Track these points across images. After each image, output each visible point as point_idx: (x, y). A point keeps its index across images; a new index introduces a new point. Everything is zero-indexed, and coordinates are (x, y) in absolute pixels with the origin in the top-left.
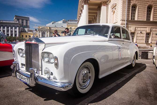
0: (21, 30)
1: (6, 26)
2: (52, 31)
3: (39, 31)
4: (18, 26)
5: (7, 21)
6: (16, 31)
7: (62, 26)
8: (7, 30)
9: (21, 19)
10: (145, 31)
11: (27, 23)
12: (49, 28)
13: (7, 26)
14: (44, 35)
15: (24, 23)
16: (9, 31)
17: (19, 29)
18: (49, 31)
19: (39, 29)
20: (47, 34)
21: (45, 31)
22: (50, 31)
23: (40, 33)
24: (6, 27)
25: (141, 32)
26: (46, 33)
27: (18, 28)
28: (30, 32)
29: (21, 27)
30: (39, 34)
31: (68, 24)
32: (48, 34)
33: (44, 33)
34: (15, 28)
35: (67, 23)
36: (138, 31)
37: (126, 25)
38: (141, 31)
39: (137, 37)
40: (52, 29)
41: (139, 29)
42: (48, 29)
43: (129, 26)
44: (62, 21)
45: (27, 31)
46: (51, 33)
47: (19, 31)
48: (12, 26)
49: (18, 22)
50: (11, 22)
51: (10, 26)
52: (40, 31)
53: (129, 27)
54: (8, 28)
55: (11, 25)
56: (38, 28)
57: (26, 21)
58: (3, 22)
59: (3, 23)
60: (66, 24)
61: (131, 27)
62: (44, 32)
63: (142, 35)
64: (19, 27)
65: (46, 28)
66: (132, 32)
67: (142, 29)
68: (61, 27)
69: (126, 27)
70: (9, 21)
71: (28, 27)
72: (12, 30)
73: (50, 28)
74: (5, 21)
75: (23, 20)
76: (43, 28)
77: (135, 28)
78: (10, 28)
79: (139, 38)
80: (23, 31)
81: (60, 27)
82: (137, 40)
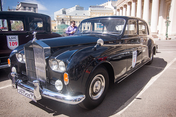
3: (57, 20)
7: (84, 14)
9: (28, 7)
11: (35, 11)
21: (65, 20)
22: (70, 21)
23: (59, 23)
26: (66, 23)
40: (72, 18)
42: (68, 18)
44: (75, 7)
52: (59, 20)
56: (57, 17)
57: (34, 9)
62: (63, 22)
65: (66, 17)
73: (70, 16)
75: (30, 8)
81: (81, 15)
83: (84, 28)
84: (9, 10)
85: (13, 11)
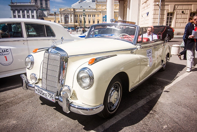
0: (39, 15)
1: (21, 10)
2: (77, 14)
3: (60, 14)
4: (35, 10)
5: (22, 3)
6: (34, 16)
7: (90, 7)
8: (22, 14)
10: (189, 11)
11: (47, 4)
12: (72, 10)
13: (23, 10)
14: (67, 19)
15: (43, 4)
16: (25, 16)
17: (37, 13)
18: (72, 14)
19: (60, 12)
20: (71, 18)
21: (69, 14)
22: (74, 14)
23: (62, 16)
24: (21, 12)
25: (183, 12)
26: (69, 17)
27: (35, 12)
28: (50, 16)
29: (39, 10)
30: (61, 18)
31: (97, 4)
32: (73, 17)
33: (67, 17)
34: (32, 12)
35: (96, 2)
36: (178, 11)
37: (161, 2)
38: (183, 10)
39: (176, 19)
40: (76, 11)
41: (180, 7)
42: (72, 12)
43: (166, 3)
45: (46, 15)
46: (76, 16)
47: (37, 16)
48: (29, 10)
49: (34, 4)
50: (27, 4)
51: (26, 10)
52: (62, 14)
53: (165, 5)
54: (23, 12)
55: (27, 8)
56: (60, 10)
57: (45, 2)
58: (17, 4)
59: (17, 6)
60: (94, 3)
61: (168, 5)
62: (66, 15)
63: (183, 16)
64: (37, 10)
65: (69, 10)
66: (169, 12)
67: (185, 7)
68: (88, 7)
69: (161, 5)
70: (24, 3)
71: (47, 10)
72: (28, 14)
73: (74, 9)
74: (19, 3)
75: (42, 0)
76: (66, 10)
77: (175, 6)
78: (25, 12)
79: (180, 21)
80: (41, 15)
81: (86, 7)
82: (176, 23)
83: (89, 22)
84: (12, 3)
85: (16, 4)
